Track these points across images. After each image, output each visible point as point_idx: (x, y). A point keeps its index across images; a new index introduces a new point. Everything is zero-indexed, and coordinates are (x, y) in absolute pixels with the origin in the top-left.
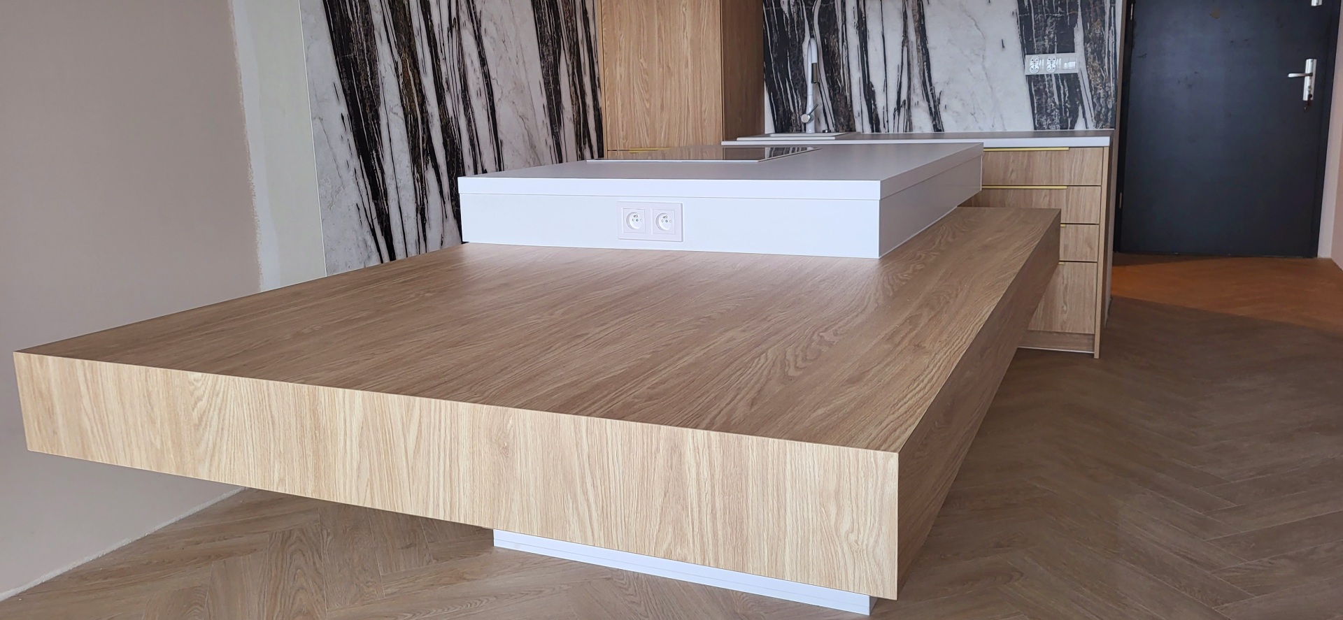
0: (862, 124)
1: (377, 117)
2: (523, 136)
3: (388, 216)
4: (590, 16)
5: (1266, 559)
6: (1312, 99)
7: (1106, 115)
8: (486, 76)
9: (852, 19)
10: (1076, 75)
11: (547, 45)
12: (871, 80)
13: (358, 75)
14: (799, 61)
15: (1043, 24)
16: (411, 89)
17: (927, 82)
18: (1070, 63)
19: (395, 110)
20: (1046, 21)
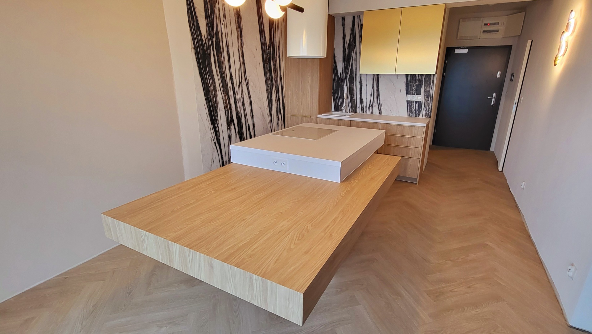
0: (359, 110)
1: (217, 112)
2: (261, 113)
3: (220, 140)
4: (282, 77)
5: (444, 261)
6: (494, 105)
7: (428, 114)
8: (250, 97)
9: (358, 80)
10: (421, 101)
11: (269, 87)
12: (363, 98)
13: (211, 102)
14: (342, 91)
15: (413, 86)
16: (227, 104)
17: (378, 100)
18: (420, 98)
19: (222, 110)
20: (413, 85)
